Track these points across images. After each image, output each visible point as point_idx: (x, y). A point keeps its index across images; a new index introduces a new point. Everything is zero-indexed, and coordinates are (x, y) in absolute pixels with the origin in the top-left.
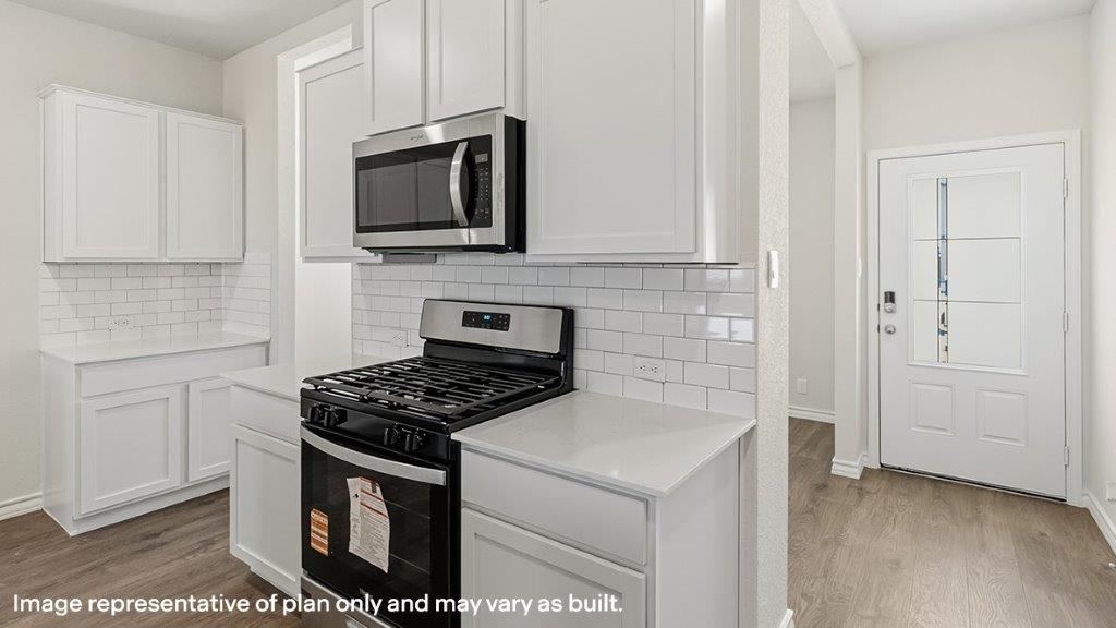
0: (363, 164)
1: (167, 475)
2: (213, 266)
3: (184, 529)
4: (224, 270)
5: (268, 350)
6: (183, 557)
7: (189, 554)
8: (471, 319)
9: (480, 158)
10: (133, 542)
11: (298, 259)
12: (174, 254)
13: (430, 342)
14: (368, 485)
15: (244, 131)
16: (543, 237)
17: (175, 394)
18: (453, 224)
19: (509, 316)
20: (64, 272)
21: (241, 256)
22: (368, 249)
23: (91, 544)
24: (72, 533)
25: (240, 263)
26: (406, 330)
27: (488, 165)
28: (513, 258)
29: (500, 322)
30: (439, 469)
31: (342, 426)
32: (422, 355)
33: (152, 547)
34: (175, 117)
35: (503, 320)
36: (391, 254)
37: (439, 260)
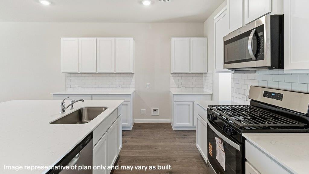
0: (226, 43)
1: (189, 122)
2: (202, 74)
3: (191, 136)
4: (204, 75)
5: (212, 96)
6: (189, 143)
7: (190, 142)
8: (267, 94)
9: (260, 34)
10: (182, 135)
11: (215, 72)
12: (192, 71)
13: (252, 100)
14: (220, 141)
15: (207, 39)
16: (291, 62)
17: (191, 104)
18: (250, 60)
19: (283, 95)
20: (174, 75)
21: (207, 72)
22: (228, 69)
23: (175, 133)
24: (173, 129)
25: (207, 73)
26: (246, 95)
27: (263, 36)
28: (278, 71)
29: (279, 97)
30: (239, 145)
31: (216, 121)
32: (249, 104)
33: (185, 138)
34: (192, 39)
35: (281, 96)
36: (236, 70)
37: (257, 72)
